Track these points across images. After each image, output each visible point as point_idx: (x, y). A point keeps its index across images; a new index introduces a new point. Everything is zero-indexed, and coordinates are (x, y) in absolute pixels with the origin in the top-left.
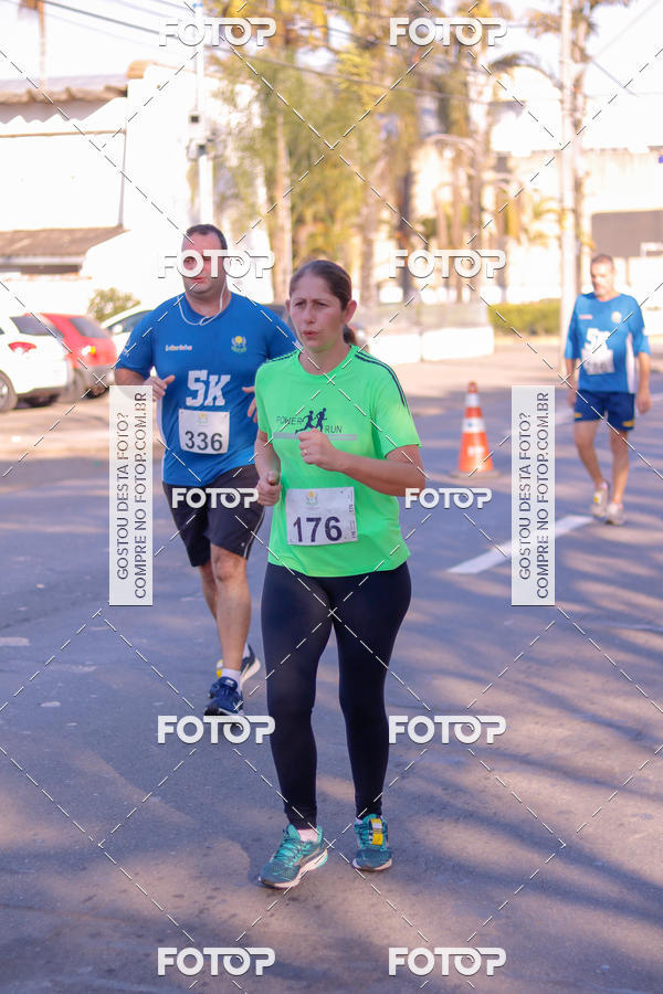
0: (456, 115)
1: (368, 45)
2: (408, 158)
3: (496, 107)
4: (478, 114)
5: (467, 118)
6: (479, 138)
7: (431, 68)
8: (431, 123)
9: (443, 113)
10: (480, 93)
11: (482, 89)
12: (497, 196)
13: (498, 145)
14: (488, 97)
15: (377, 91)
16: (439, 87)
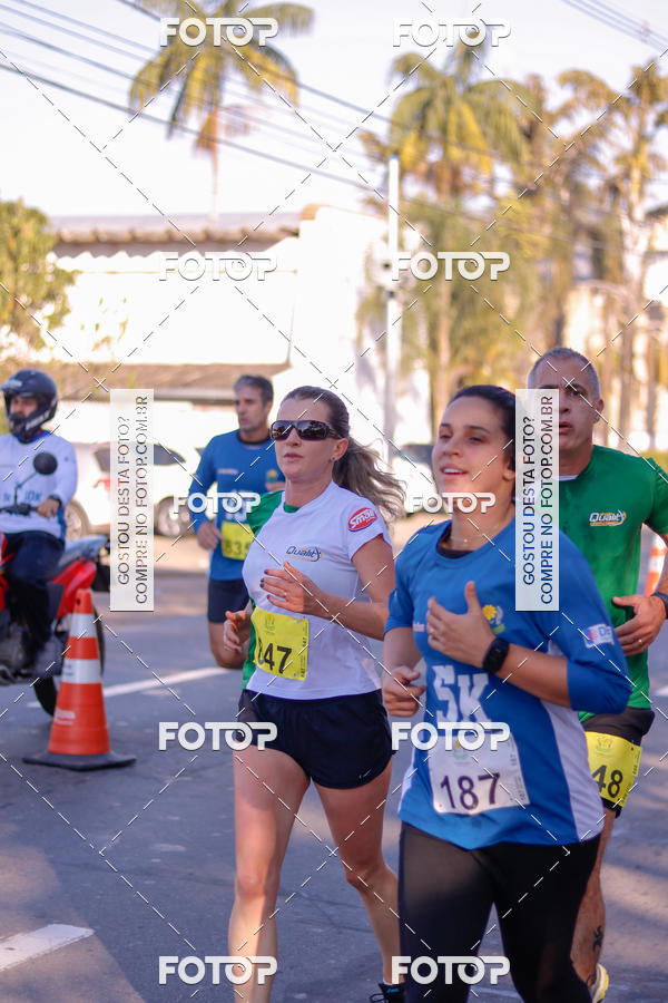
0: (609, 263)
1: (529, 193)
2: (560, 302)
3: (651, 255)
4: (632, 262)
5: (621, 266)
6: (634, 286)
7: (587, 217)
8: (583, 267)
9: (598, 260)
10: (635, 243)
11: (637, 239)
12: (649, 346)
13: (651, 293)
14: (642, 247)
15: (536, 238)
16: (595, 235)
